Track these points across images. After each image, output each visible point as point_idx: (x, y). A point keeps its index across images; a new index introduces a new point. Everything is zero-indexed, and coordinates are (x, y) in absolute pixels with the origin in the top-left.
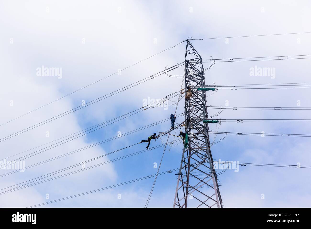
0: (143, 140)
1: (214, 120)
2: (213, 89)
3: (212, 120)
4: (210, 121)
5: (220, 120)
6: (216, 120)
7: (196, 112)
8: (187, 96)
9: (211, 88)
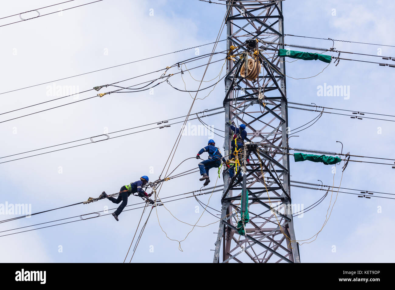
0: (104, 193)
1: (326, 155)
2: (327, 56)
3: (320, 155)
4: (315, 157)
5: (346, 156)
6: (335, 156)
7: (256, 119)
8: (249, 71)
9: (319, 53)
